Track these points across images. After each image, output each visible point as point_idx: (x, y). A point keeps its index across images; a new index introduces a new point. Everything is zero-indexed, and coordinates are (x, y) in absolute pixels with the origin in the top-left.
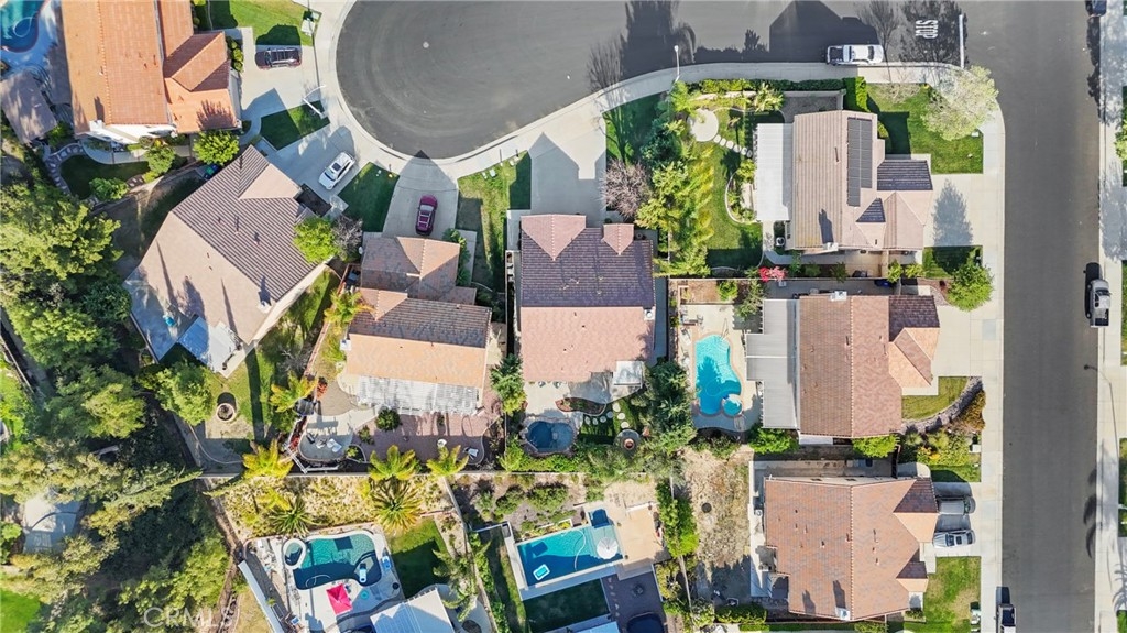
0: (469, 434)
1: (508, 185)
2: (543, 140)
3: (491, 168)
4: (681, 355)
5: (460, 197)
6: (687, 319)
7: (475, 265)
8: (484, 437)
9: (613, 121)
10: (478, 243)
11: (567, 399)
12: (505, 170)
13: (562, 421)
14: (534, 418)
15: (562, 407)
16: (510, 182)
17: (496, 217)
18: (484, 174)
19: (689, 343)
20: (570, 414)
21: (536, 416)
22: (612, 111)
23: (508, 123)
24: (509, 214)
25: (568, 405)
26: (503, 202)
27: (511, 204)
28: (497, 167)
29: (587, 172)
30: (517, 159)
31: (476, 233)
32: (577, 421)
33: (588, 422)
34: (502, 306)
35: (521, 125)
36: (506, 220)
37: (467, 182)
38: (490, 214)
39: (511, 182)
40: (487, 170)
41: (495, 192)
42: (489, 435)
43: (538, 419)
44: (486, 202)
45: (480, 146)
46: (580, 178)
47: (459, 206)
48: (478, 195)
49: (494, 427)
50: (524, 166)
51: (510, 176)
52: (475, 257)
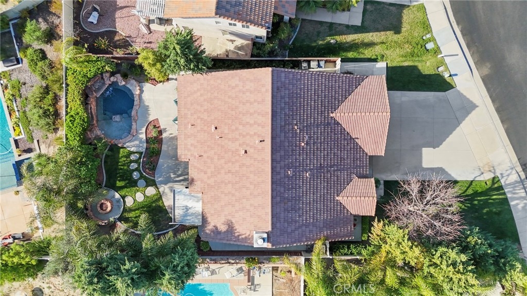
0: (118, 14)
1: (416, 64)
2: (468, 107)
3: (436, 43)
4: (213, 266)
5: (402, 7)
6: (256, 273)
7: (321, 23)
8: (115, 33)
9: (491, 189)
10: (347, 26)
11: (160, 132)
12: (433, 60)
13: (134, 127)
14: (138, 92)
15: (151, 127)
16: (420, 66)
17: (378, 50)
18: (428, 36)
19: (228, 276)
20: (143, 136)
21: (140, 96)
22: (501, 188)
23: (488, 65)
24: (382, 65)
25: (154, 134)
26: (396, 58)
27: (393, 68)
28: (437, 51)
29: (430, 158)
30: (446, 75)
31: (360, 24)
32: (134, 145)
33: (133, 157)
34: (272, 53)
35: (486, 80)
36: (375, 60)
37: (420, 15)
38: (383, 43)
39: (420, 68)
40: (433, 39)
41: (408, 49)
42: (117, 38)
43: (136, 98)
44: (396, 37)
45: (461, 31)
46: (424, 149)
47: (391, 4)
48: (405, 27)
49: (126, 44)
50: (438, 83)
51: (426, 66)
52: (332, 24)
